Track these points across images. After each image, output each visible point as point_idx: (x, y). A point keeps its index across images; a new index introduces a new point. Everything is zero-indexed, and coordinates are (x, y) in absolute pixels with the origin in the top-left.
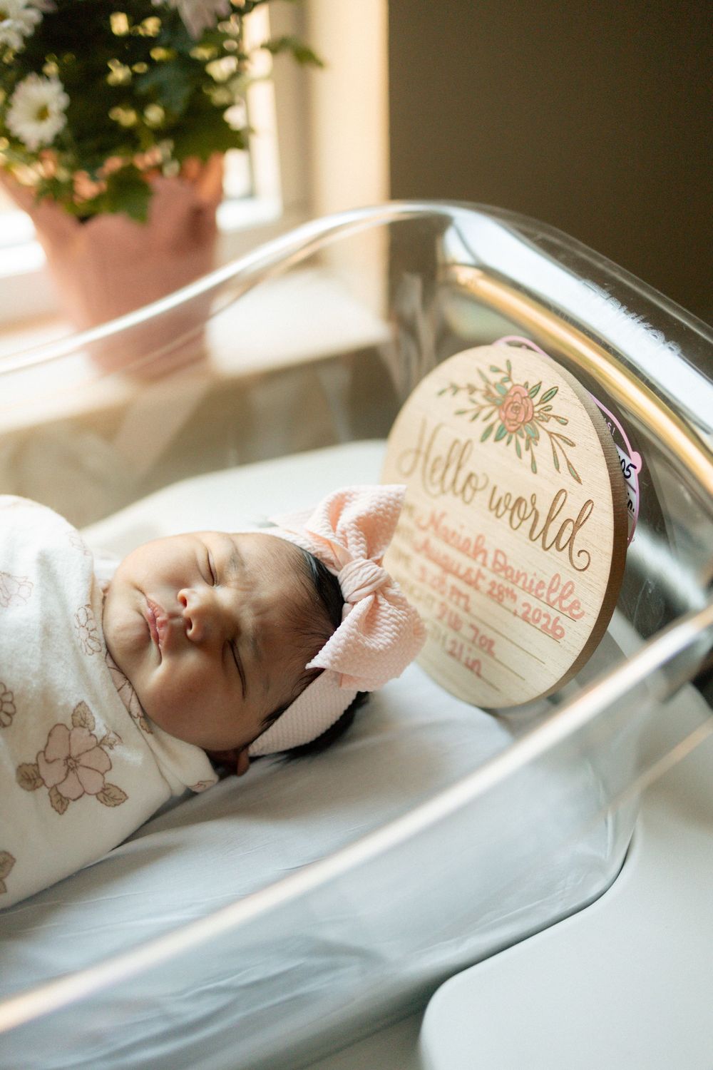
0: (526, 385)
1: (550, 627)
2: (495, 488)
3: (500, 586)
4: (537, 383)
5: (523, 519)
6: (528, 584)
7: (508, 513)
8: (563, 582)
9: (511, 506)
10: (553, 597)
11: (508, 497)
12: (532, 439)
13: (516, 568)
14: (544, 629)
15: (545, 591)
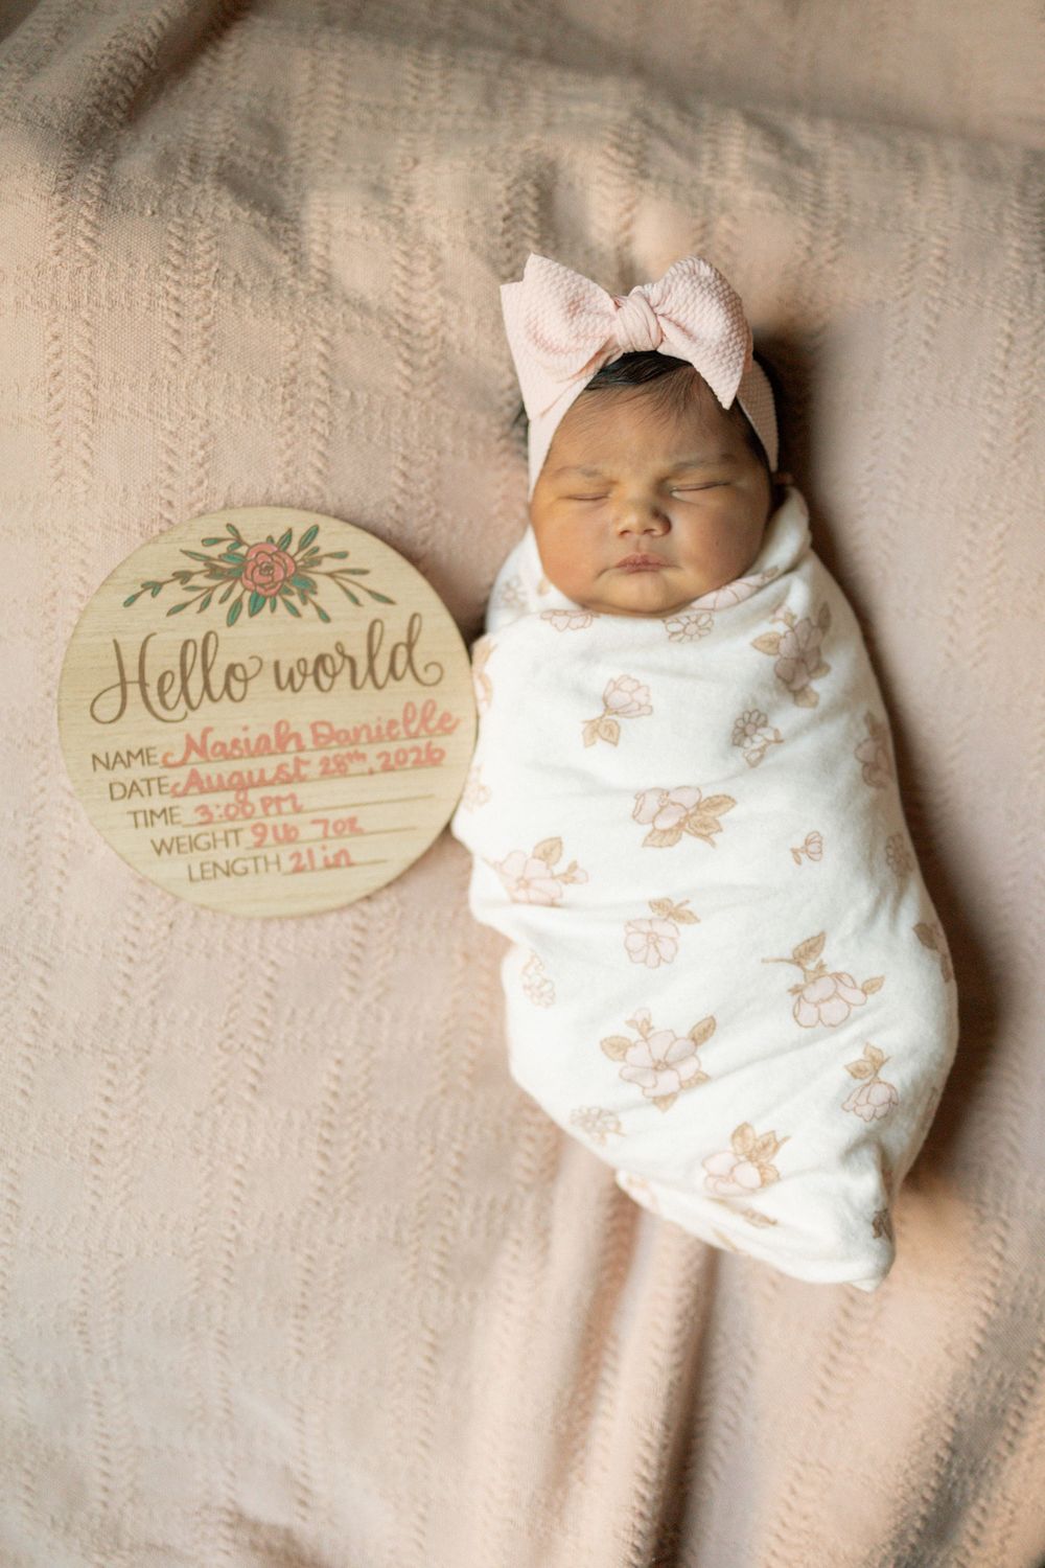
0: (270, 539)
1: (423, 757)
2: (277, 665)
3: (336, 757)
4: (284, 532)
5: (335, 675)
6: (374, 734)
7: (310, 680)
8: (419, 706)
9: (310, 669)
10: (413, 727)
11: (302, 664)
12: (308, 589)
13: (350, 728)
14: (418, 763)
15: (401, 728)
